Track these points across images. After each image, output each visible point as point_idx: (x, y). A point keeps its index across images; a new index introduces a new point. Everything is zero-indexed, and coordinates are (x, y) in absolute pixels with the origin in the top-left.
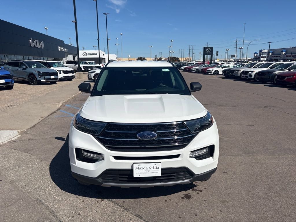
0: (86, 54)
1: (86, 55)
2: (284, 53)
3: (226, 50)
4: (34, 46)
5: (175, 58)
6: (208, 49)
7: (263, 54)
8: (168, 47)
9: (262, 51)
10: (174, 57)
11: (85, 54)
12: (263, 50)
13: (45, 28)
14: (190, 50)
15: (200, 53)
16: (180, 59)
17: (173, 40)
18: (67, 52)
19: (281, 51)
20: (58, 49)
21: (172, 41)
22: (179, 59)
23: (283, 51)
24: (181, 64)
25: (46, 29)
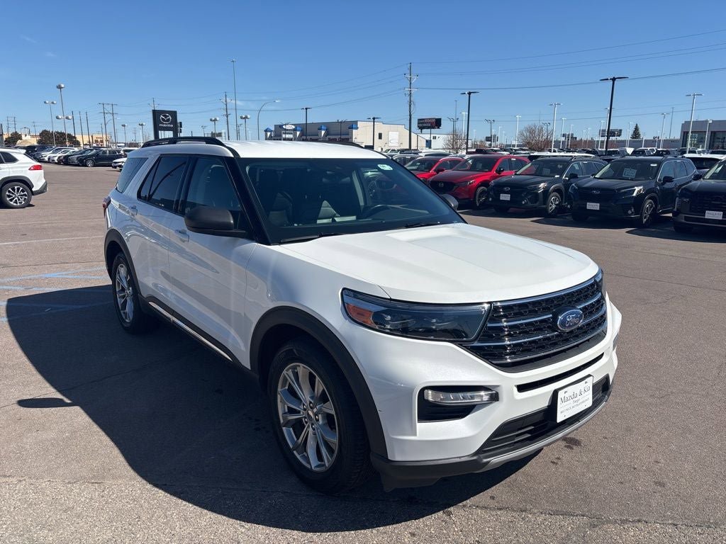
2: (323, 132)
3: (211, 120)
5: (62, 134)
6: (166, 116)
7: (285, 134)
8: (45, 102)
9: (284, 127)
10: (58, 133)
12: (285, 125)
14: (106, 116)
15: (142, 125)
16: (79, 138)
17: (63, 86)
19: (319, 129)
21: (60, 87)
22: (75, 137)
23: (320, 129)
24: (104, 152)
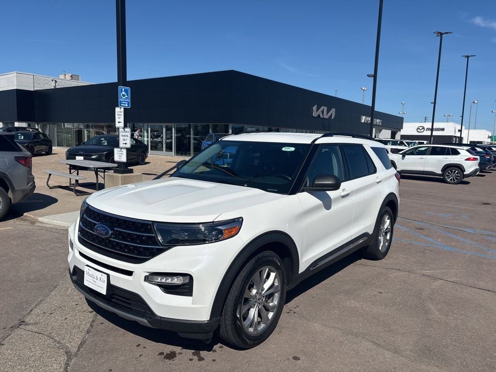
0: (424, 128)
1: (423, 130)
4: (319, 115)
11: (421, 128)
13: (362, 89)
18: (380, 124)
20: (360, 119)
25: (364, 90)
